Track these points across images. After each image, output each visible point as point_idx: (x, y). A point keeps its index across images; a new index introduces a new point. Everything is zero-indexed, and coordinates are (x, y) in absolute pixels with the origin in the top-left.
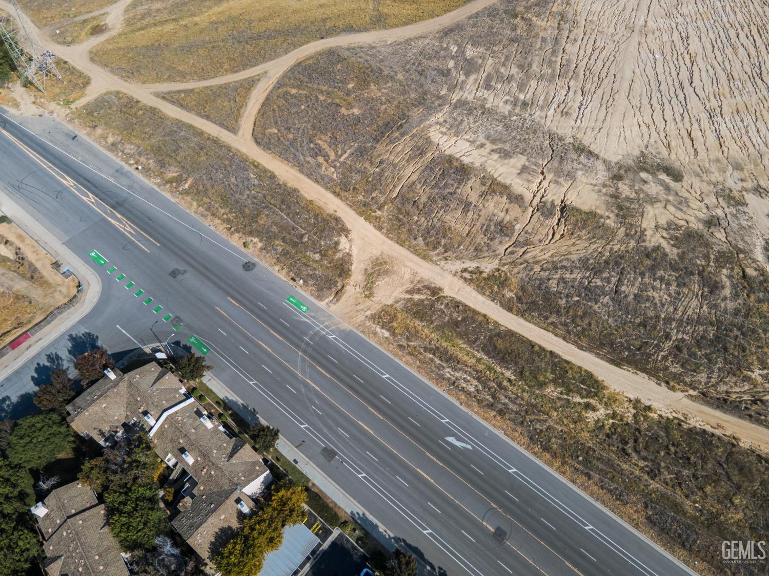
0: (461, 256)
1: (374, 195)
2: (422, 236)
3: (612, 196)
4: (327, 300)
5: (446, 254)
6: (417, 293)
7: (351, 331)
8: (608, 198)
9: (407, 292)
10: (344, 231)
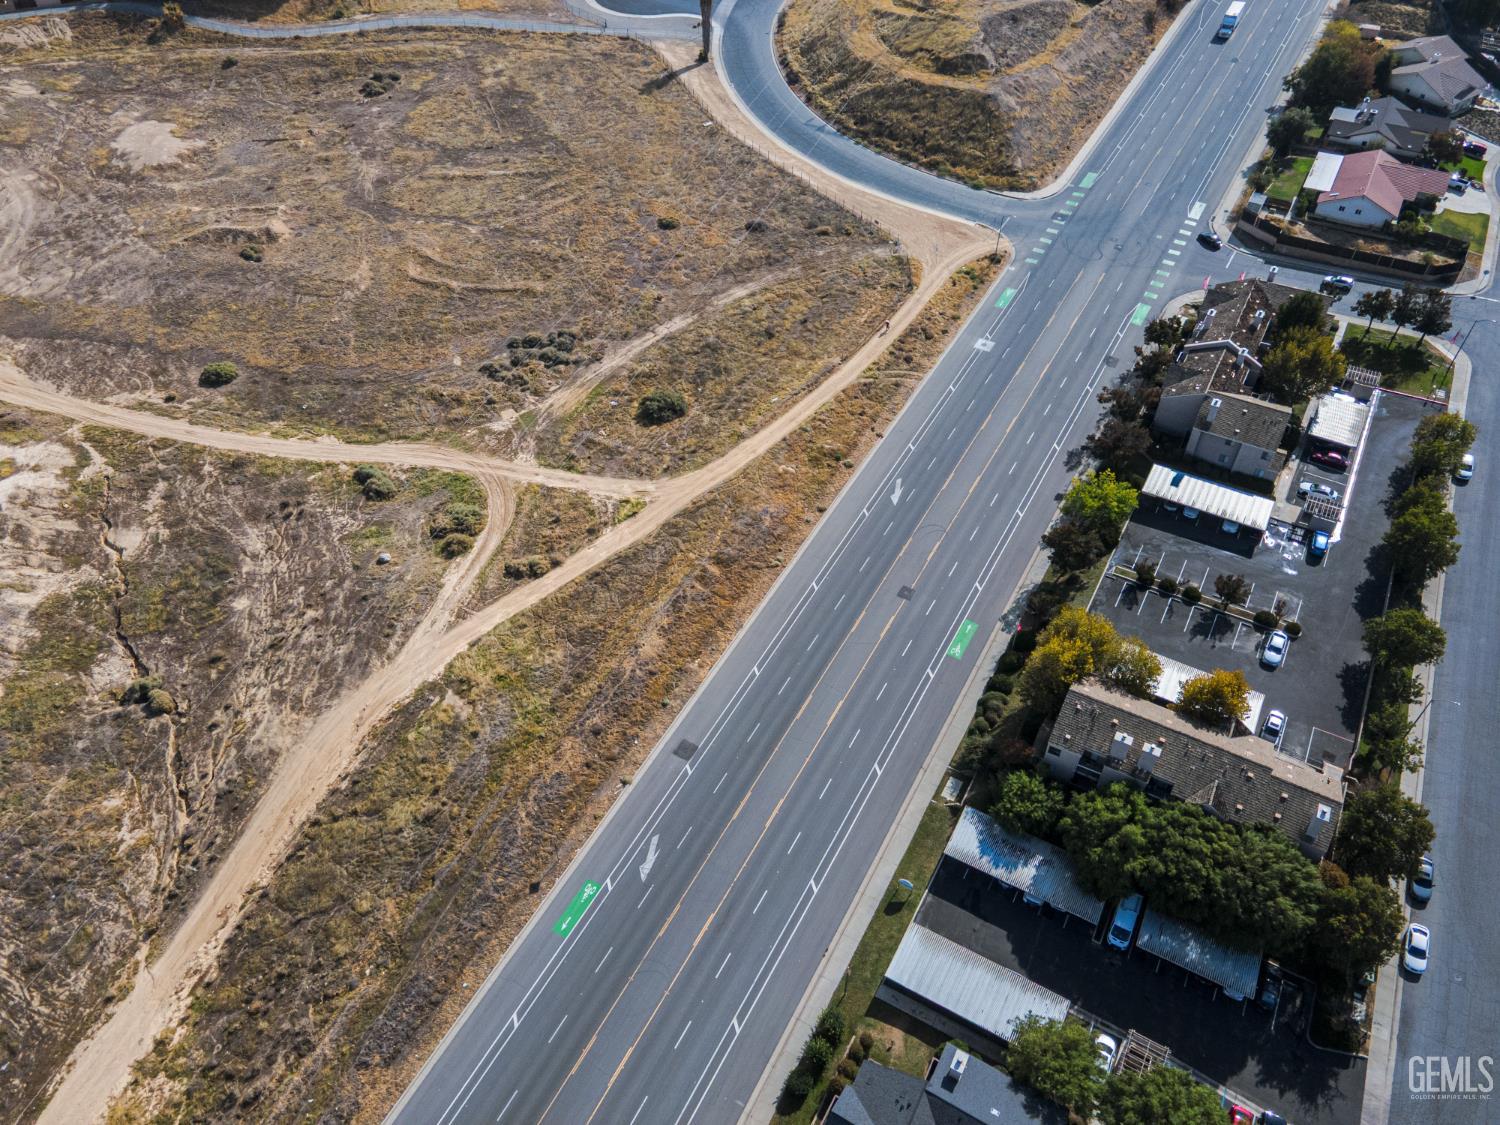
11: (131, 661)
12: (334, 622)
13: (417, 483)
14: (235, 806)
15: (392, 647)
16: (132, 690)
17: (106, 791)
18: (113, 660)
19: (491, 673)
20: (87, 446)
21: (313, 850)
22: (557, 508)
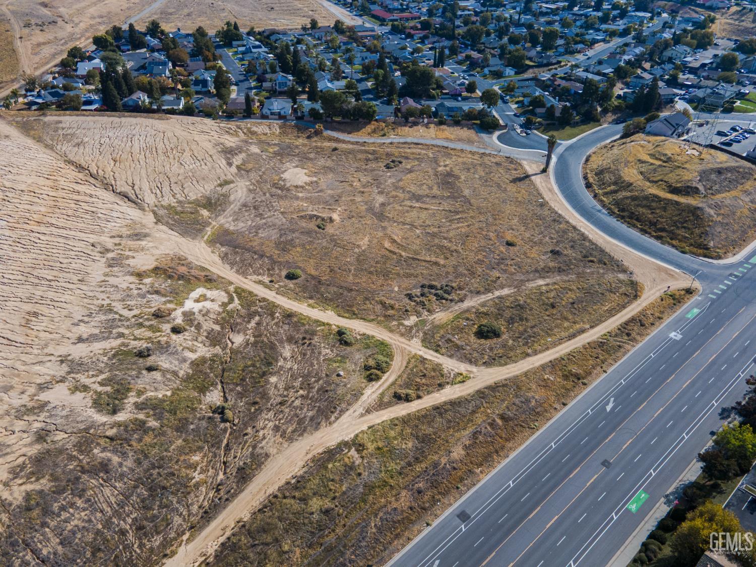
11: (222, 394)
12: (310, 399)
13: (364, 341)
14: (244, 476)
15: (333, 418)
16: (218, 407)
17: (195, 451)
18: (216, 391)
19: (375, 444)
20: (234, 295)
21: (271, 510)
22: (426, 369)
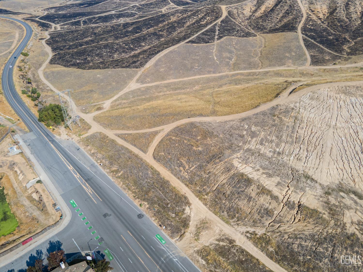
0: (246, 224)
1: (205, 188)
2: (226, 211)
3: (325, 203)
4: (175, 239)
5: (238, 222)
6: (222, 242)
7: (186, 258)
8: (323, 203)
9: (217, 240)
10: (188, 203)
